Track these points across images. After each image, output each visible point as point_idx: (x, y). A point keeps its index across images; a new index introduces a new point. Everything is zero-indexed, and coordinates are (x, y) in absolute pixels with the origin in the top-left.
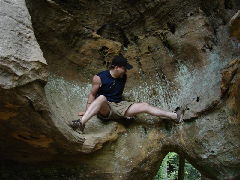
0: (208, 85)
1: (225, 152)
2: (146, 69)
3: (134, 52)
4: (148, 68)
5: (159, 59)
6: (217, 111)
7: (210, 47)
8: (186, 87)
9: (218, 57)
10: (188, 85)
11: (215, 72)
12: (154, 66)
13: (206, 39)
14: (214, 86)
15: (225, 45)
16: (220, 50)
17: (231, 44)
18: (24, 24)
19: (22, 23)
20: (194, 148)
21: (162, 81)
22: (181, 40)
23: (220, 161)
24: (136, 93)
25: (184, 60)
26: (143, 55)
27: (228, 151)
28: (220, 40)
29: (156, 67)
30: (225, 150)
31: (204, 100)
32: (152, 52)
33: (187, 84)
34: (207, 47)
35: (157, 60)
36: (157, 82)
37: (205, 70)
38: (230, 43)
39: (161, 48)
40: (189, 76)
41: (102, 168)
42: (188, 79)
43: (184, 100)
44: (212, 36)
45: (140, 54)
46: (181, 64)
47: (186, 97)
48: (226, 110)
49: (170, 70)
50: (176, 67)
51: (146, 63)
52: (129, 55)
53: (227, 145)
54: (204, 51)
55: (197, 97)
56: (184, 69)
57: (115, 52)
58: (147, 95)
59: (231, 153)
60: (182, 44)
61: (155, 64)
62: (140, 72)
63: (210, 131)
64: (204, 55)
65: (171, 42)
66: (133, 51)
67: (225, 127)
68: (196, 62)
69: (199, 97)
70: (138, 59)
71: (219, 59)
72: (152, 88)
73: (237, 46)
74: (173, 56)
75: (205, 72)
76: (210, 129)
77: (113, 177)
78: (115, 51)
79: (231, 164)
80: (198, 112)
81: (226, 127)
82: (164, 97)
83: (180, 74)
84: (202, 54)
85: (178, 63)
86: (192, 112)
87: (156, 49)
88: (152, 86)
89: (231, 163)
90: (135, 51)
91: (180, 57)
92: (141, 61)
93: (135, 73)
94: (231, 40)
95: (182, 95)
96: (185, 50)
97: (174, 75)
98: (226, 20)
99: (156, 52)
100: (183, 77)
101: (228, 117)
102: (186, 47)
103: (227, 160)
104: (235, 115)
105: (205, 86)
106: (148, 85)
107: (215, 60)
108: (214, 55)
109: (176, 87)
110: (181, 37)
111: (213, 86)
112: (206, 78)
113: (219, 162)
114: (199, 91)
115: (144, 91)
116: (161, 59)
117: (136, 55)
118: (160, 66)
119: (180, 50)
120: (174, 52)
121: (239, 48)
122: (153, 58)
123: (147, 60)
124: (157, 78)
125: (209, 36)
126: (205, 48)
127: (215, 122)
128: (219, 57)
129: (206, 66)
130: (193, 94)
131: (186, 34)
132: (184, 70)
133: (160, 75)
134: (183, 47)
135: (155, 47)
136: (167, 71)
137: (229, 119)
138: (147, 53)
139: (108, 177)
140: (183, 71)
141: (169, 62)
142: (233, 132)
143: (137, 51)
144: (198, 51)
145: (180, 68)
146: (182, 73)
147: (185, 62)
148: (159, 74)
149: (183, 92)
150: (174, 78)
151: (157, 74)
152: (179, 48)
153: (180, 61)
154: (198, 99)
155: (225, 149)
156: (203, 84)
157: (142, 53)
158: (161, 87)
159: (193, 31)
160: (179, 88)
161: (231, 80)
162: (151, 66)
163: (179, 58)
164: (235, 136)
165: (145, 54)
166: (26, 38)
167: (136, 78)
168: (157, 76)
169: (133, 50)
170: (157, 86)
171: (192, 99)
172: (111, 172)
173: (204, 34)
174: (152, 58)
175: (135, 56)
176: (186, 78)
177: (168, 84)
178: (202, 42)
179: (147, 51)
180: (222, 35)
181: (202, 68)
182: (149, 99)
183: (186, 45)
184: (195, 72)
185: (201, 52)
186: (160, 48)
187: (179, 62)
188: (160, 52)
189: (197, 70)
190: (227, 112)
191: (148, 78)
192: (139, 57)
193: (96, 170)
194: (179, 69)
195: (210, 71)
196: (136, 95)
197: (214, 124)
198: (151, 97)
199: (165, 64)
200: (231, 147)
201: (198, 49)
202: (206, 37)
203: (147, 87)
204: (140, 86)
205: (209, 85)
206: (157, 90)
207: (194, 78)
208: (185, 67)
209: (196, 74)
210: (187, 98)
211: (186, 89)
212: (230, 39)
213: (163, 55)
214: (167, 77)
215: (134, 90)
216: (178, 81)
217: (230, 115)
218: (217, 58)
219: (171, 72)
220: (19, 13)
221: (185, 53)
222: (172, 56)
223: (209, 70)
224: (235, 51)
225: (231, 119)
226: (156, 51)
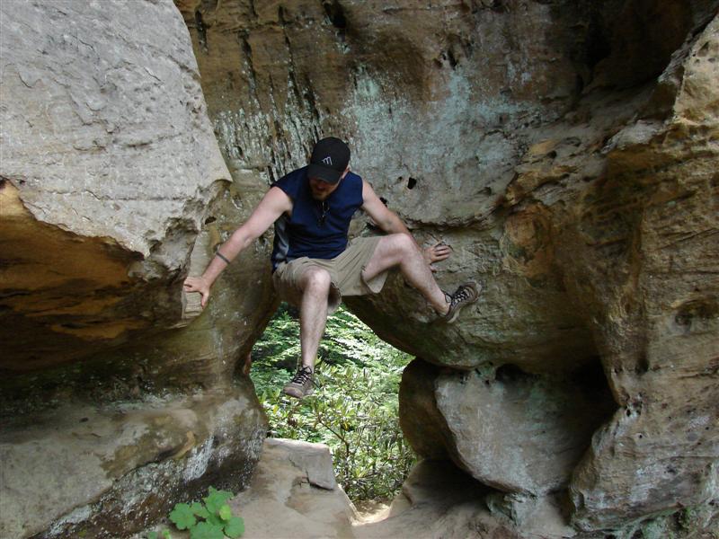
0: (441, 155)
1: (477, 319)
2: (263, 66)
3: (237, 13)
4: (270, 64)
5: (308, 48)
6: (475, 233)
7: (456, 59)
8: (373, 138)
9: (467, 88)
10: (378, 134)
11: (459, 125)
12: (286, 62)
13: (452, 38)
14: (459, 166)
15: (489, 62)
16: (473, 71)
17: (506, 66)
18: (189, 71)
19: (187, 68)
20: (395, 295)
21: (300, 104)
22: (382, 19)
23: (459, 332)
24: (228, 127)
25: (377, 67)
26: (259, 27)
27: (485, 319)
28: (478, 47)
29: (291, 64)
30: (477, 315)
31: (435, 194)
32: (289, 23)
33: (373, 129)
34: (446, 55)
35: (300, 48)
36: (286, 106)
37: (433, 112)
38: (502, 63)
39: (318, 19)
40: (381, 109)
41: (191, 351)
42: (377, 118)
43: (368, 171)
44: (467, 36)
45: (252, 22)
46: (363, 74)
47: (374, 164)
48: (501, 242)
49: (332, 85)
50: (348, 78)
51: (266, 49)
52: (219, 20)
53: (487, 306)
54: (439, 64)
55: (409, 176)
56: (369, 88)
57: (188, 10)
58: (259, 138)
59: (493, 323)
60: (385, 29)
61: (292, 58)
62: (244, 72)
63: (451, 272)
64: (436, 73)
65: (355, 16)
66: (235, 11)
67: (489, 273)
68: (410, 83)
69: (414, 177)
70: (243, 34)
71: (469, 92)
72: (272, 118)
73: (520, 79)
74: (348, 49)
75: (432, 116)
76: (451, 269)
77: (211, 365)
78: (189, 7)
79: (485, 342)
80: (420, 221)
81: (494, 273)
82: (305, 149)
83: (356, 100)
84: (432, 71)
85: (357, 70)
86: (399, 214)
87: (302, 17)
88: (272, 113)
89: (486, 340)
90: (238, 10)
91: (369, 58)
92: (252, 41)
93: (231, 74)
94: (507, 58)
95: (360, 157)
96: (387, 47)
97: (341, 99)
98: (504, 4)
99: (301, 27)
100: (363, 109)
101: (503, 256)
102: (392, 40)
103: (478, 334)
104: (523, 259)
105: (433, 156)
106: (261, 109)
107: (459, 93)
108: (458, 79)
109: (344, 130)
110: (386, 12)
111: (456, 163)
112: (436, 135)
113: (456, 335)
114: (415, 164)
115: (251, 125)
116: (312, 51)
117: (240, 23)
118: (306, 67)
119: (373, 42)
120: (352, 42)
121: (523, 83)
122: (287, 39)
123: (268, 43)
124: (289, 96)
125: (460, 33)
126: (442, 60)
127: (464, 254)
128: (470, 88)
129: (436, 103)
130: (394, 165)
131: (401, 9)
132: (368, 90)
133: (298, 89)
134: (385, 39)
135: (299, 14)
136: (326, 85)
137: (504, 259)
138: (273, 23)
139: (201, 368)
140: (365, 91)
141: (334, 63)
142: (509, 287)
143: (245, 10)
144: (424, 63)
145: (358, 82)
146: (360, 97)
147: (377, 73)
148: (294, 84)
149: (362, 148)
150: (340, 108)
151: (291, 84)
152: (372, 38)
153: (364, 66)
154: (412, 183)
155: (479, 312)
156: (426, 148)
157: (259, 21)
158: (297, 120)
159: (421, 9)
160: (352, 136)
161: (535, 190)
162: (278, 59)
163: (362, 60)
164: (511, 295)
165: (266, 24)
166: (194, 111)
167: (231, 85)
168: (291, 88)
169: (235, 7)
170: (286, 117)
171: (394, 178)
172: (208, 357)
173: (452, 26)
174: (284, 40)
175: (237, 26)
176: (373, 113)
177: (322, 119)
178: (439, 43)
179: (276, 18)
180: (486, 36)
181: (425, 103)
182: (263, 149)
183: (395, 38)
184: (401, 105)
185: (430, 67)
186: (313, 20)
187: (360, 69)
188: (312, 29)
189: (406, 103)
190: (502, 246)
191: (265, 91)
192: (247, 30)
193: (177, 356)
194: (356, 85)
195: (445, 119)
196: (229, 133)
197: (462, 260)
198: (269, 141)
199: (321, 67)
200: (496, 314)
201: (426, 57)
202: (451, 34)
203: (260, 114)
204: (241, 111)
205: (443, 156)
206: (285, 127)
207: (397, 119)
208: (371, 84)
209: (403, 110)
210: (377, 169)
211: (372, 142)
212: (504, 51)
213: (320, 41)
214: (320, 101)
215: (226, 120)
216: (349, 116)
217: (510, 254)
218: (463, 89)
219: (336, 89)
220: (179, 39)
221: (385, 52)
222: (344, 49)
223: (444, 115)
224: (511, 87)
225: (510, 262)
226: (302, 24)
